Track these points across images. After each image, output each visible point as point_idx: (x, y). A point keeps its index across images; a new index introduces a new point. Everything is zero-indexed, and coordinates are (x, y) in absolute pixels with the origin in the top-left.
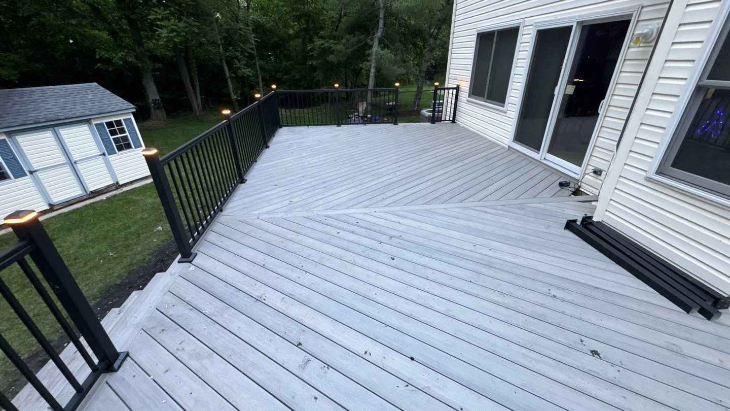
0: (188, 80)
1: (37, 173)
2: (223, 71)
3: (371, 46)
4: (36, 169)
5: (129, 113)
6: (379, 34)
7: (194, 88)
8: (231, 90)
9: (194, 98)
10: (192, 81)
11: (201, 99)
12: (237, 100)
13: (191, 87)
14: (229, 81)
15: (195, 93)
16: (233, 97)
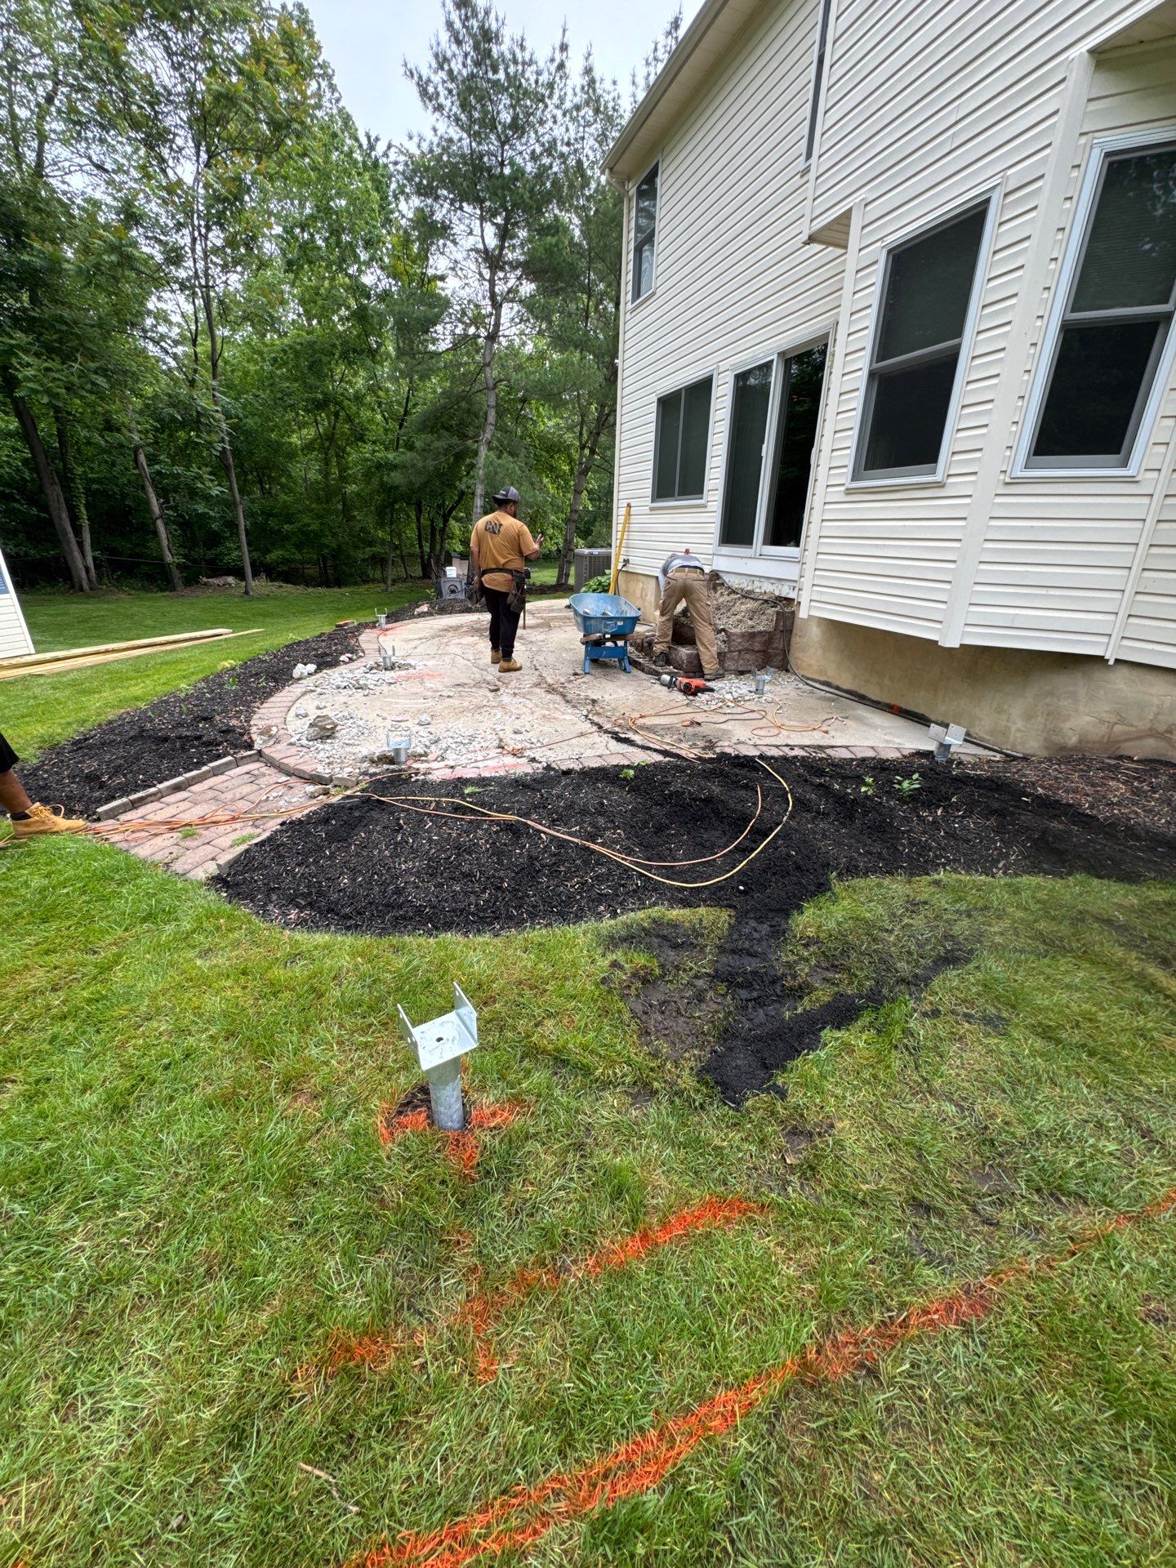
0: (65, 515)
2: (148, 503)
3: (476, 453)
6: (488, 435)
7: (78, 531)
8: (165, 542)
9: (77, 554)
10: (74, 519)
11: (95, 559)
12: (178, 566)
13: (69, 529)
14: (160, 524)
15: (81, 545)
16: (169, 558)
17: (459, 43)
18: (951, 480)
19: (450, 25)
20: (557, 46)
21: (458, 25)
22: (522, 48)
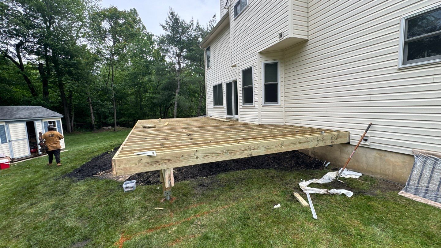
0: (68, 114)
1: (12, 142)
2: (90, 110)
4: (12, 140)
5: (60, 118)
6: (178, 91)
8: (93, 119)
10: (70, 114)
11: (74, 124)
12: (96, 125)
13: (69, 117)
14: (92, 115)
15: (71, 121)
16: (93, 123)
17: (171, 20)
18: (255, 106)
19: (169, 17)
20: (191, 20)
21: (171, 17)
22: (184, 21)
